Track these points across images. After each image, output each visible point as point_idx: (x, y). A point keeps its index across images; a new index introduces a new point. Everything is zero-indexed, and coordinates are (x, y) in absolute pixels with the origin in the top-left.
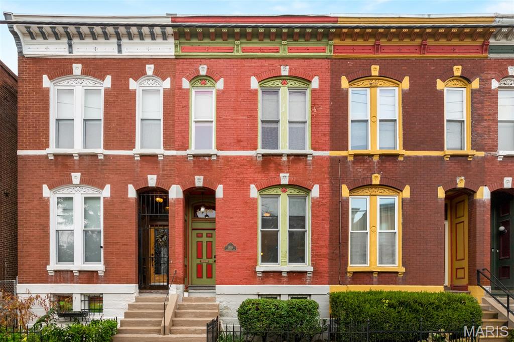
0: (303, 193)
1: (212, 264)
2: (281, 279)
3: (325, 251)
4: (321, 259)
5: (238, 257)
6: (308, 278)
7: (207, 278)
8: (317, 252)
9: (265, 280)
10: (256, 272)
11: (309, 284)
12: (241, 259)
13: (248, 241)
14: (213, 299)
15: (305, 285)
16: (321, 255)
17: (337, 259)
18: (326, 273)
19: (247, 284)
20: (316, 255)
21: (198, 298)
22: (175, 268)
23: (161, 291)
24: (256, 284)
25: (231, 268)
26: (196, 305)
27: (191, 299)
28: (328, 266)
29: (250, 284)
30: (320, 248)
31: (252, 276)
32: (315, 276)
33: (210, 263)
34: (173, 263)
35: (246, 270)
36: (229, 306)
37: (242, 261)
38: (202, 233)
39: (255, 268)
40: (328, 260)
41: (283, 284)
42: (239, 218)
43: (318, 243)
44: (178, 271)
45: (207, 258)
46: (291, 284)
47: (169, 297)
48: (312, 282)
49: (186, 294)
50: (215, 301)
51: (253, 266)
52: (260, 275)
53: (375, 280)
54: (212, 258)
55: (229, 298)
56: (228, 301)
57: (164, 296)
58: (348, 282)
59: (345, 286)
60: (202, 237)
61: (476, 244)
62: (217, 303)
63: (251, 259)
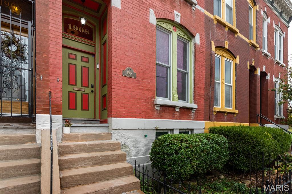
0: (187, 38)
1: (88, 94)
2: (174, 114)
3: (202, 92)
4: (200, 99)
5: (138, 86)
6: (192, 114)
7: (82, 110)
8: (198, 93)
9: (163, 114)
10: (155, 105)
11: (193, 120)
12: (140, 89)
13: (147, 69)
14: (109, 136)
15: (190, 121)
16: (200, 95)
17: (209, 100)
18: (203, 111)
19: (146, 117)
20: (198, 95)
21: (87, 134)
22: (48, 88)
23: (18, 125)
24: (154, 118)
25: (130, 97)
26: (89, 145)
27: (77, 137)
28: (204, 105)
29: (149, 117)
30: (200, 89)
31: (150, 109)
32: (197, 113)
33: (85, 92)
34: (43, 80)
35: (145, 102)
36: (127, 144)
37: (141, 91)
38: (76, 55)
39: (154, 101)
40: (204, 100)
41: (176, 119)
42: (139, 41)
43: (199, 85)
44: (53, 94)
45: (82, 86)
46: (182, 120)
47: (38, 134)
48: (195, 118)
49: (67, 130)
50: (110, 138)
51: (152, 98)
52: (158, 108)
53: (225, 118)
54: (88, 87)
55: (127, 134)
56: (126, 137)
57: (27, 133)
58: (213, 119)
59: (212, 122)
60: (75, 59)
61: (256, 99)
62: (113, 140)
63: (150, 90)
